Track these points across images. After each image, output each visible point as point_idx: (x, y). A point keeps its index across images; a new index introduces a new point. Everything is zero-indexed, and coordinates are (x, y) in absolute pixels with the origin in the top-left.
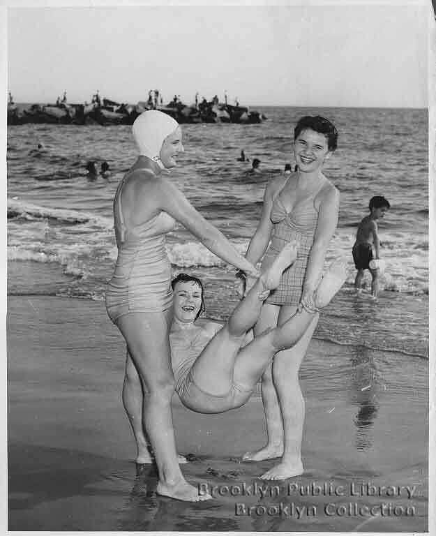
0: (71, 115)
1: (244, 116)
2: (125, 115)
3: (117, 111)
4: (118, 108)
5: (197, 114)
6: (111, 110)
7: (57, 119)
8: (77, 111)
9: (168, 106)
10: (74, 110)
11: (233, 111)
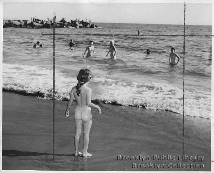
0: (22, 24)
1: (88, 26)
2: (43, 25)
3: (40, 23)
4: (41, 22)
5: (70, 25)
6: (38, 22)
7: (17, 26)
8: (25, 23)
9: (60, 22)
10: (24, 22)
11: (84, 24)
